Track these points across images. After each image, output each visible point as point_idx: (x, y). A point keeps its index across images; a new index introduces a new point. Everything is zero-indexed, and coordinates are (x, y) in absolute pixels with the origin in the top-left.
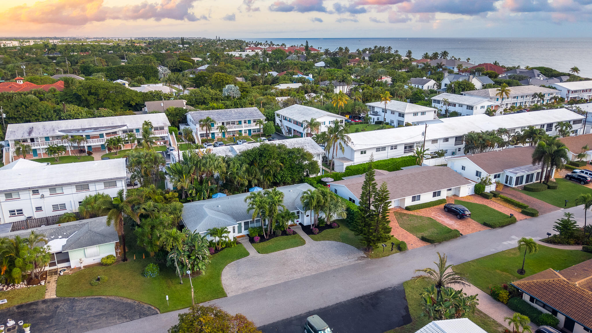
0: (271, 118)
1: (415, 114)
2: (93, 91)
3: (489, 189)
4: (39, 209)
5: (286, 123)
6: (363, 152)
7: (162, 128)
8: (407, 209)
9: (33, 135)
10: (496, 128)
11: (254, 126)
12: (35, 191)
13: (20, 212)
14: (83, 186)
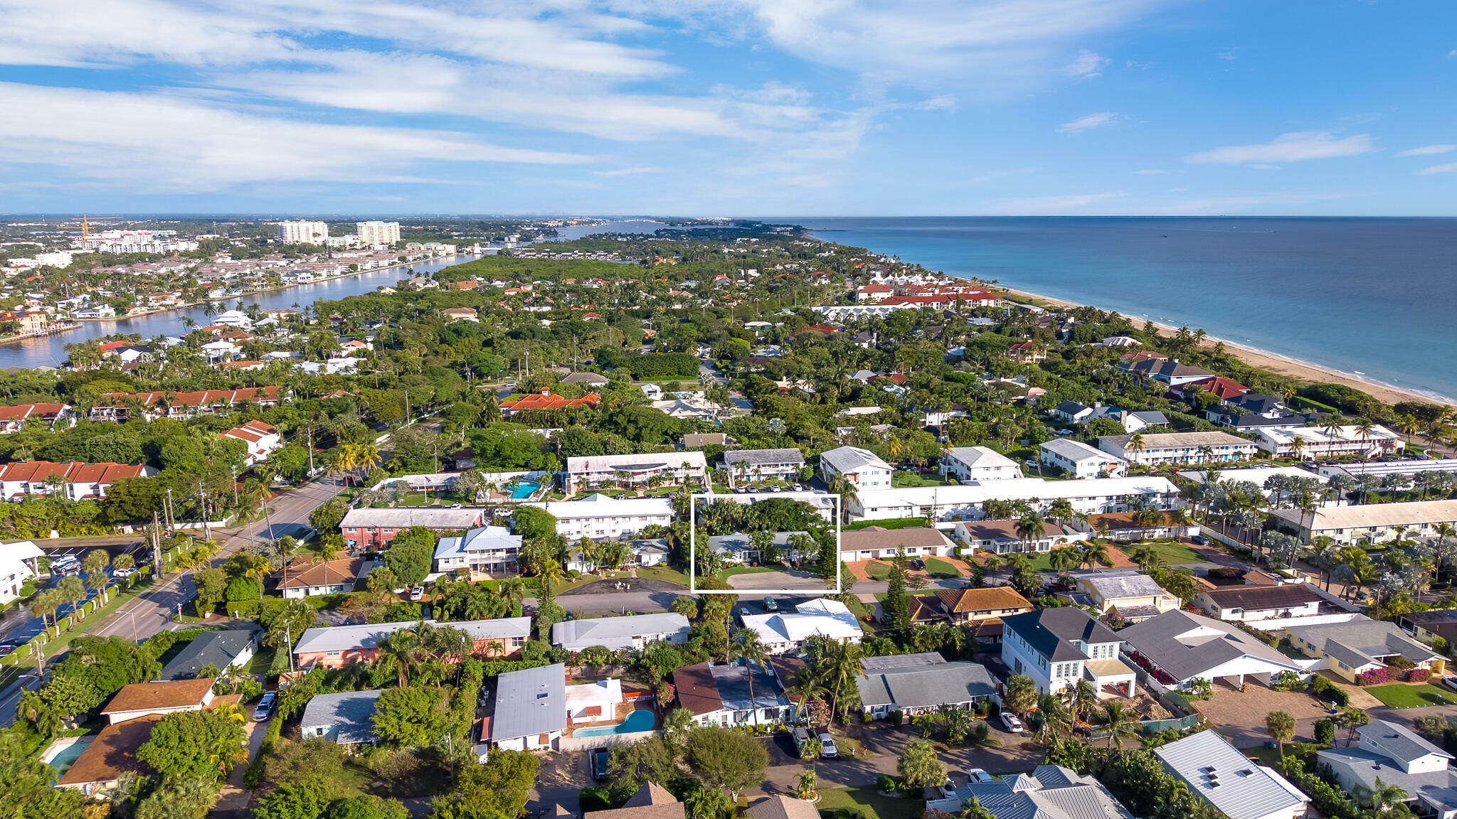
0: (814, 461)
1: (988, 469)
2: (632, 418)
3: (964, 552)
4: (614, 531)
5: (829, 469)
6: (874, 509)
7: (698, 468)
8: (881, 559)
9: (590, 470)
10: (1028, 497)
11: (790, 470)
12: (614, 518)
13: (602, 532)
14: (643, 517)
